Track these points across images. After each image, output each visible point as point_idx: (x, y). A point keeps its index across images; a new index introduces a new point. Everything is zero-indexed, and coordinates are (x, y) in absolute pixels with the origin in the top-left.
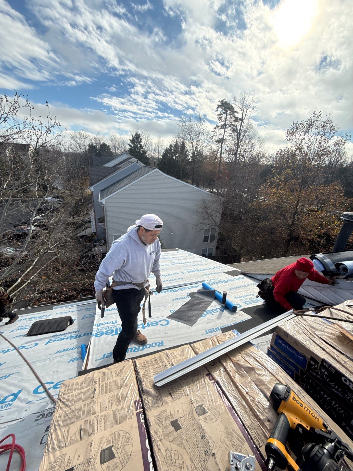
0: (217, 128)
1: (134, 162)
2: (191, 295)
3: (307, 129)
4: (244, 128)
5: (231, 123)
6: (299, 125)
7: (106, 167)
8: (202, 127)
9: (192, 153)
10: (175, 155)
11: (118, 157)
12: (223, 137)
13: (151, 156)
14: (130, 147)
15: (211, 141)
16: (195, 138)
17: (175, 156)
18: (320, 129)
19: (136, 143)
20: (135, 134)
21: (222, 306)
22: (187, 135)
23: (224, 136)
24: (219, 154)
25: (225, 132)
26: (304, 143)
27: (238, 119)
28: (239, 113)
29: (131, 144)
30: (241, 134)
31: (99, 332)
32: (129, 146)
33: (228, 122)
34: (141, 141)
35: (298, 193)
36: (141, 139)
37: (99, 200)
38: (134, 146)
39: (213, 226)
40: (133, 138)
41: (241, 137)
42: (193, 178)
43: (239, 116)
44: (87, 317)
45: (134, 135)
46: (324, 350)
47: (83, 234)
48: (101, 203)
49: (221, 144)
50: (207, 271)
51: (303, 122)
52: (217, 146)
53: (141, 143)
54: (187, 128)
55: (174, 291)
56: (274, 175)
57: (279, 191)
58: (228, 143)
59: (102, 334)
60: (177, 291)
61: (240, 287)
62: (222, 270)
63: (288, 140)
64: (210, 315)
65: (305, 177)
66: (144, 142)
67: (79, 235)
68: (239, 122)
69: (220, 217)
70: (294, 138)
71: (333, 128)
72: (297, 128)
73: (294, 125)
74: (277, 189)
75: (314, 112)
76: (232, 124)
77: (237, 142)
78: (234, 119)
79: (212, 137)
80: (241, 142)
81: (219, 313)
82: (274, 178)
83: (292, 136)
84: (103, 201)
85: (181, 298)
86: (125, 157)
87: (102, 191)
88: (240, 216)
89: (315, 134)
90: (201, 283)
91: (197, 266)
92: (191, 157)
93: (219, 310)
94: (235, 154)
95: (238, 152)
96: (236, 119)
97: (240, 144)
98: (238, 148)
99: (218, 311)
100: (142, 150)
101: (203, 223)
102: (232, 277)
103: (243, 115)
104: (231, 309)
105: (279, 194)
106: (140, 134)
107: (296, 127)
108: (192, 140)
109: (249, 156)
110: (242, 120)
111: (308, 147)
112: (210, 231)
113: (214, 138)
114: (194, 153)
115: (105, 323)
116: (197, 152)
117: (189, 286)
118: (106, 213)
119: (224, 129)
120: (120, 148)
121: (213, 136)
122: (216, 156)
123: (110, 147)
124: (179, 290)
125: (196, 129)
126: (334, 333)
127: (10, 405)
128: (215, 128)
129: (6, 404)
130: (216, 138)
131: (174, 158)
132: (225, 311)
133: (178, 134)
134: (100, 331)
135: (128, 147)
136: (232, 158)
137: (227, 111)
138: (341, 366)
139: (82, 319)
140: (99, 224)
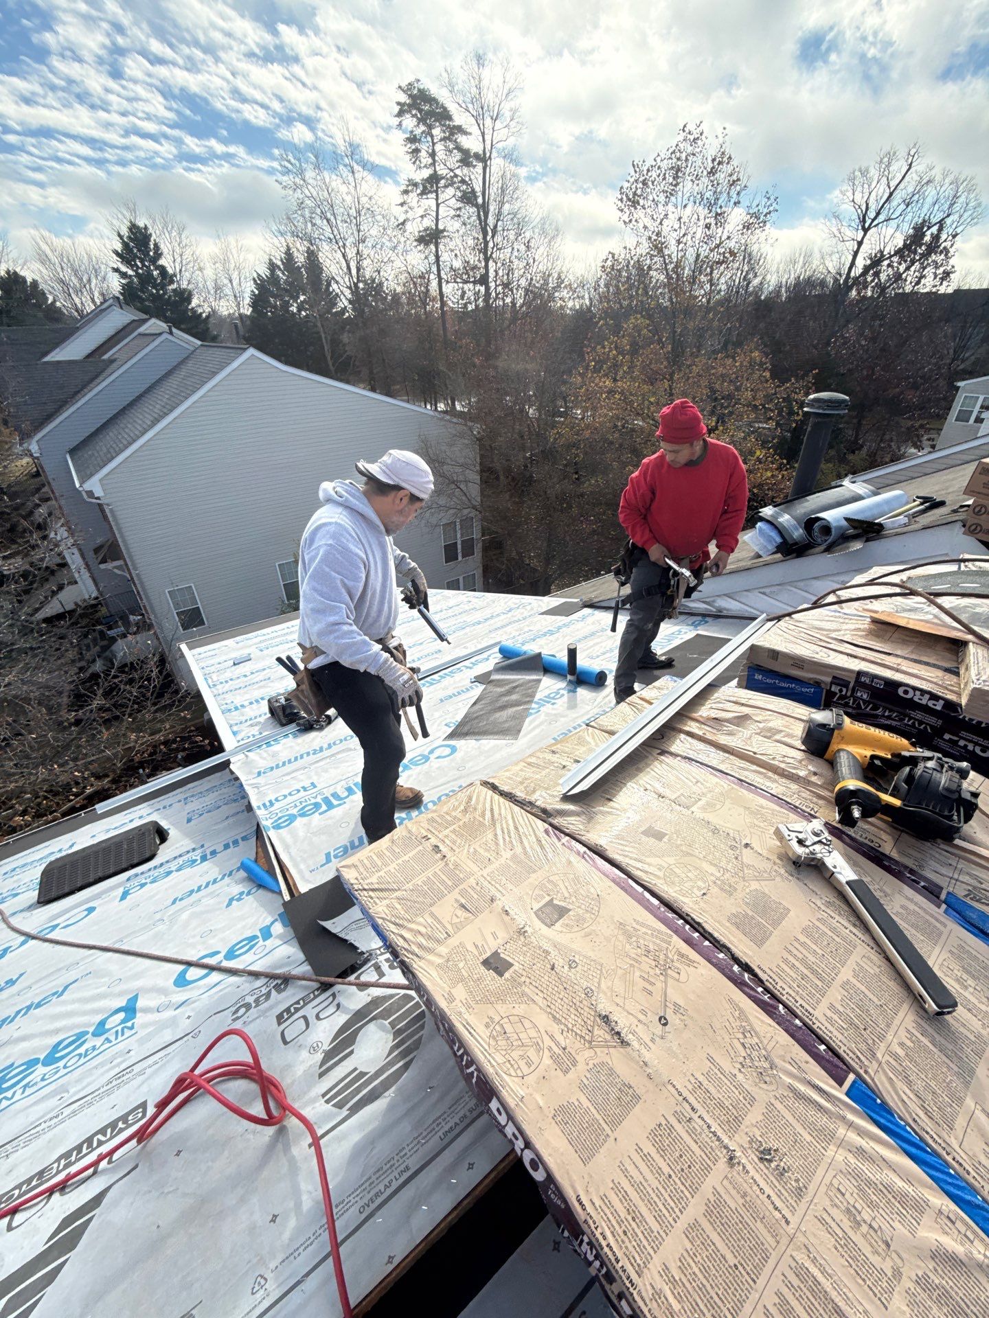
0: (412, 191)
1: (160, 334)
2: (483, 679)
3: (671, 184)
4: (493, 191)
5: (451, 170)
6: (648, 170)
7: (59, 362)
8: (363, 190)
9: (350, 288)
10: (296, 298)
11: (89, 321)
12: (437, 225)
13: (208, 310)
14: (123, 281)
15: (402, 240)
16: (350, 232)
17: (295, 300)
18: (705, 180)
19: (142, 261)
20: (130, 229)
21: (570, 681)
22: (318, 221)
23: (437, 220)
24: (434, 284)
25: (438, 205)
26: (669, 228)
27: (470, 157)
28: (470, 134)
29: (124, 269)
30: (488, 211)
31: (280, 818)
32: (117, 274)
33: (442, 170)
34: (158, 255)
35: (666, 384)
36: (156, 245)
37: (77, 485)
38: (138, 275)
39: (466, 512)
40: (125, 245)
41: (491, 221)
42: (371, 372)
43: (472, 143)
44: (201, 815)
45: (125, 232)
46: (856, 657)
47: (52, 609)
48: (90, 494)
49: (432, 247)
50: (497, 619)
51: (659, 159)
52: (423, 256)
53: (162, 262)
54: (315, 194)
55: (432, 684)
56: (601, 339)
57: (619, 384)
58: (455, 244)
59: (292, 818)
60: (439, 681)
61: (593, 634)
62: (532, 609)
63: (625, 222)
64: (549, 705)
65: (680, 335)
66: (170, 258)
67: (40, 615)
68: (474, 166)
69: (479, 482)
70: (642, 216)
71: (735, 177)
72: (644, 183)
73: (636, 172)
74: (615, 380)
75: (685, 126)
76: (456, 176)
77: (481, 237)
78: (458, 158)
79: (403, 223)
80: (493, 237)
81: (569, 698)
82: (604, 347)
83: (636, 208)
84: (94, 485)
85: (459, 693)
86: (120, 317)
87: (72, 452)
88: (528, 474)
89: (692, 198)
90: (497, 649)
91: (464, 615)
92: (350, 302)
93: (565, 692)
94: (484, 280)
95: (492, 274)
96: (467, 158)
97: (491, 244)
98: (487, 260)
99: (563, 695)
100: (174, 286)
101: (435, 506)
102: (564, 618)
103: (484, 141)
104: (593, 681)
105: (622, 393)
106: (146, 228)
107: (641, 179)
108: (338, 241)
109: (523, 282)
110: (483, 159)
111: (679, 242)
112: (458, 527)
113: (409, 226)
114: (356, 285)
115: (285, 796)
116: (365, 282)
117: (467, 663)
118: (117, 524)
119: (434, 195)
120: (84, 286)
121: (405, 221)
122: (428, 290)
123: (42, 286)
124: (442, 677)
125: (345, 196)
126: (862, 627)
127: (132, 1028)
128: (406, 192)
129: (117, 1032)
130: (414, 228)
131: (294, 309)
132: (579, 690)
133: (289, 218)
134: (280, 815)
135: (115, 284)
136: (477, 294)
137: (430, 127)
138: (893, 672)
139: (189, 821)
140: (103, 566)
